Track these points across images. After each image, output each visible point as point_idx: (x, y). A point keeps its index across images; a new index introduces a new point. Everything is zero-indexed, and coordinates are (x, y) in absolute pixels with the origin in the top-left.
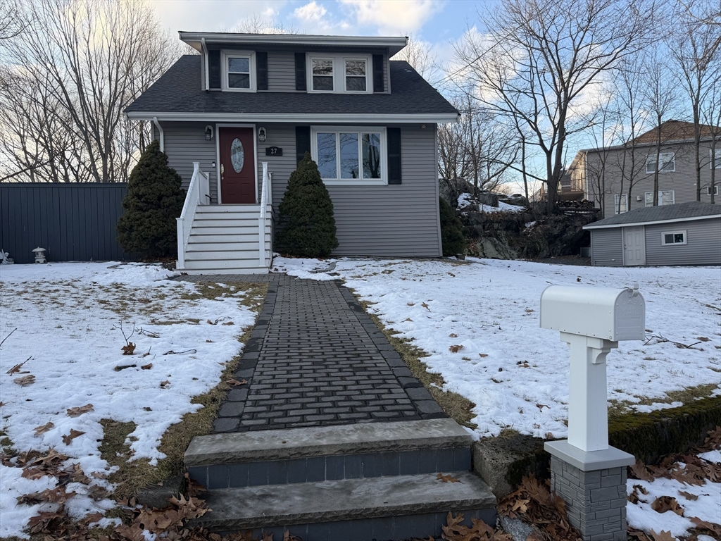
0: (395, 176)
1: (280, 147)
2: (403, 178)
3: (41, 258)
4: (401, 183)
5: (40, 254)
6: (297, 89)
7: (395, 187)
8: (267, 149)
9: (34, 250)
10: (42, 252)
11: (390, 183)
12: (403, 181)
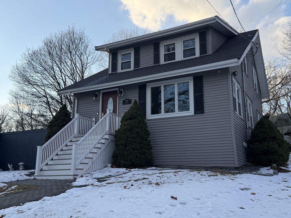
0: (199, 108)
1: (130, 99)
2: (205, 109)
3: (21, 168)
4: (203, 113)
5: (21, 166)
6: (154, 64)
7: (199, 116)
8: (123, 101)
9: (20, 164)
10: (22, 165)
11: (195, 113)
12: (205, 111)
